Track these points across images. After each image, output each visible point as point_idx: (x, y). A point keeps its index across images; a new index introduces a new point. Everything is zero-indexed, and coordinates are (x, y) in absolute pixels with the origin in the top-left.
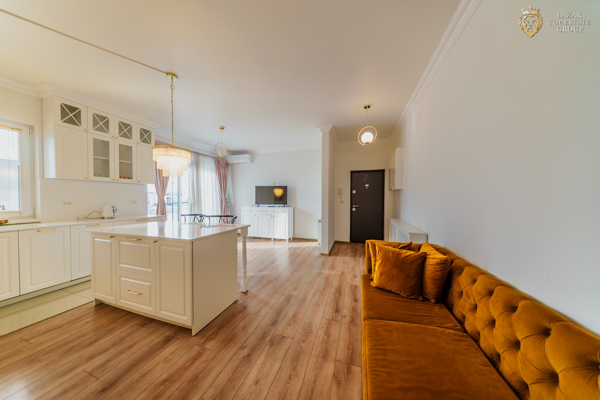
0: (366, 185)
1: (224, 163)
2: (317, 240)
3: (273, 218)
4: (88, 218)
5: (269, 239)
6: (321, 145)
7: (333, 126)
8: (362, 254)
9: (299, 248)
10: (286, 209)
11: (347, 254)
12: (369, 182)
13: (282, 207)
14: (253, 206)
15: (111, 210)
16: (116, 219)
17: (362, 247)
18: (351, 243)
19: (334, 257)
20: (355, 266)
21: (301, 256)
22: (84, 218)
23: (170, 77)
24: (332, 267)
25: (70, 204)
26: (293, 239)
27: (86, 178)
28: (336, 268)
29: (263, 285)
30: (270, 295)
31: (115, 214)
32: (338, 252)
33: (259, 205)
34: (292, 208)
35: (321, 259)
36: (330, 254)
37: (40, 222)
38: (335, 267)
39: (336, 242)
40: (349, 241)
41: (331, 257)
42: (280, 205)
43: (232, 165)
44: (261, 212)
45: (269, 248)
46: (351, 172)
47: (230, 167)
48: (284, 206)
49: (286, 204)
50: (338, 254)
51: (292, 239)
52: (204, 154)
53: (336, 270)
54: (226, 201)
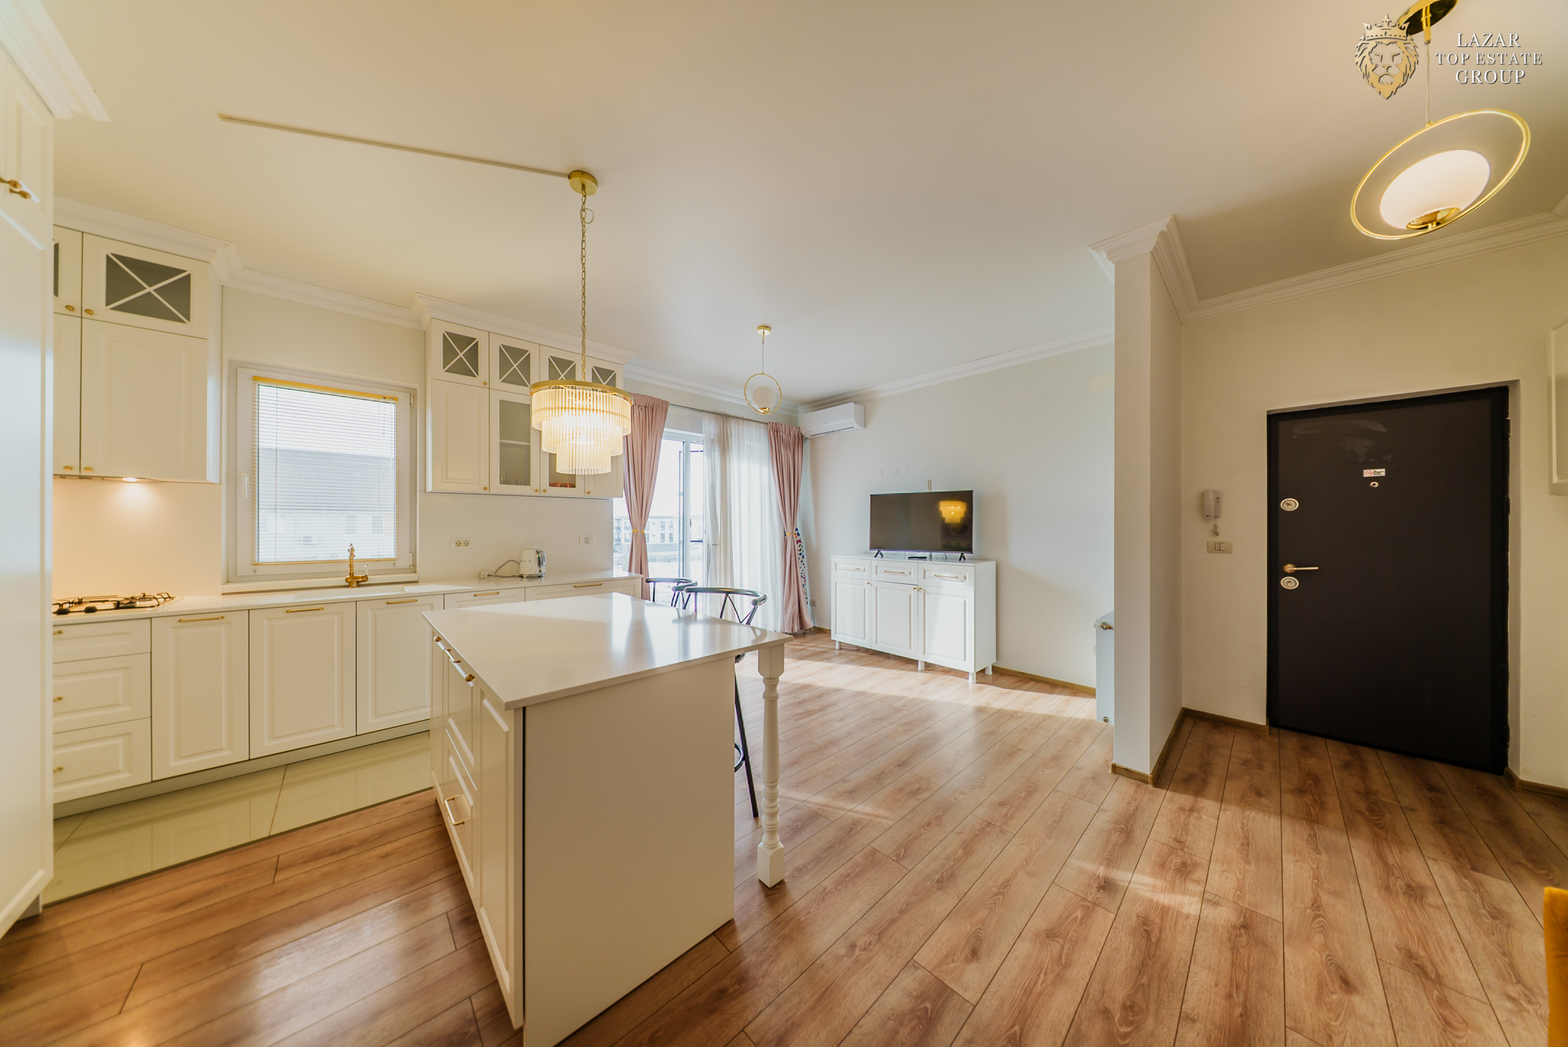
0: (1368, 473)
1: (792, 435)
2: (1094, 690)
3: (921, 595)
4: (497, 576)
5: (910, 663)
6: (1112, 329)
7: (1175, 218)
8: (1359, 812)
9: (1013, 715)
10: (968, 568)
11: (1259, 794)
12: (1389, 457)
13: (953, 560)
14: (866, 553)
15: (534, 558)
16: (543, 581)
17: (1347, 766)
18: (1275, 730)
19: (1184, 799)
20: (1330, 893)
21: (1021, 759)
22: (489, 575)
23: (577, 180)
24: (1178, 861)
25: (467, 544)
26: (993, 671)
27: (485, 488)
28: (1199, 874)
29: (842, 870)
30: (853, 946)
31: (543, 569)
32: (1206, 768)
33: (882, 552)
34: (989, 567)
35: (1117, 796)
36: (1161, 776)
37: (418, 582)
38: (1195, 865)
39: (1189, 717)
40: (1260, 718)
41: (1169, 794)
42: (950, 554)
43: (814, 438)
44: (887, 575)
45: (903, 698)
46: (1268, 416)
47: (807, 445)
48: (962, 557)
49: (970, 550)
50: (1205, 782)
51: (989, 672)
52: (740, 416)
53: (1199, 889)
54: (798, 538)
